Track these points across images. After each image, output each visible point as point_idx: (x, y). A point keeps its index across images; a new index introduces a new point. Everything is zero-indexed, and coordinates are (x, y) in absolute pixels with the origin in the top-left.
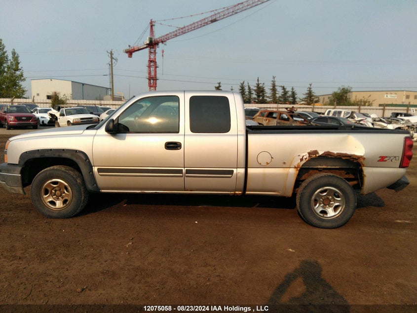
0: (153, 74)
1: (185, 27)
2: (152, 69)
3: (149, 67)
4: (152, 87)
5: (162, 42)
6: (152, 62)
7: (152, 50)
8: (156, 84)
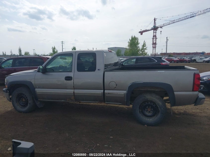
0: (154, 42)
1: (174, 20)
2: (154, 40)
3: (153, 39)
4: (154, 47)
5: (161, 27)
6: (155, 37)
7: (155, 31)
8: (156, 46)
